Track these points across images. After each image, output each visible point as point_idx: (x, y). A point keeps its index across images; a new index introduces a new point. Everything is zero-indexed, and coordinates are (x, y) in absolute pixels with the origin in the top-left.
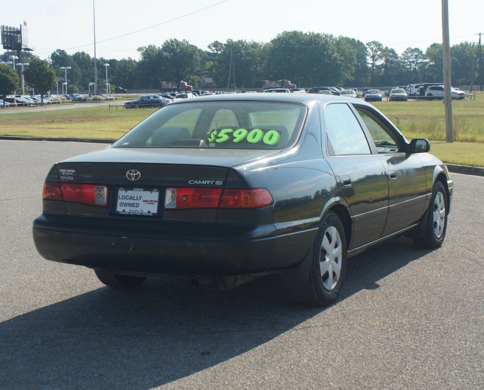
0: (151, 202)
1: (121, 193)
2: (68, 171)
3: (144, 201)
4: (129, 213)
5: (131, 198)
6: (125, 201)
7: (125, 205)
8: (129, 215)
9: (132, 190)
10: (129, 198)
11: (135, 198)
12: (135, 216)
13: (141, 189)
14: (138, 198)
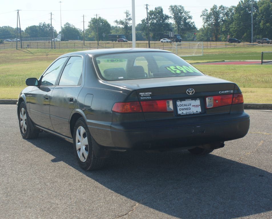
0: (197, 106)
1: (179, 103)
2: (146, 93)
3: (193, 106)
4: (186, 113)
5: (185, 105)
6: (182, 107)
7: (183, 109)
8: (187, 115)
9: (185, 101)
10: (184, 105)
11: (187, 105)
12: (190, 115)
13: (189, 100)
14: (189, 105)
